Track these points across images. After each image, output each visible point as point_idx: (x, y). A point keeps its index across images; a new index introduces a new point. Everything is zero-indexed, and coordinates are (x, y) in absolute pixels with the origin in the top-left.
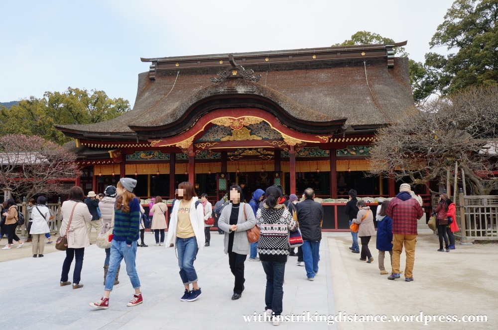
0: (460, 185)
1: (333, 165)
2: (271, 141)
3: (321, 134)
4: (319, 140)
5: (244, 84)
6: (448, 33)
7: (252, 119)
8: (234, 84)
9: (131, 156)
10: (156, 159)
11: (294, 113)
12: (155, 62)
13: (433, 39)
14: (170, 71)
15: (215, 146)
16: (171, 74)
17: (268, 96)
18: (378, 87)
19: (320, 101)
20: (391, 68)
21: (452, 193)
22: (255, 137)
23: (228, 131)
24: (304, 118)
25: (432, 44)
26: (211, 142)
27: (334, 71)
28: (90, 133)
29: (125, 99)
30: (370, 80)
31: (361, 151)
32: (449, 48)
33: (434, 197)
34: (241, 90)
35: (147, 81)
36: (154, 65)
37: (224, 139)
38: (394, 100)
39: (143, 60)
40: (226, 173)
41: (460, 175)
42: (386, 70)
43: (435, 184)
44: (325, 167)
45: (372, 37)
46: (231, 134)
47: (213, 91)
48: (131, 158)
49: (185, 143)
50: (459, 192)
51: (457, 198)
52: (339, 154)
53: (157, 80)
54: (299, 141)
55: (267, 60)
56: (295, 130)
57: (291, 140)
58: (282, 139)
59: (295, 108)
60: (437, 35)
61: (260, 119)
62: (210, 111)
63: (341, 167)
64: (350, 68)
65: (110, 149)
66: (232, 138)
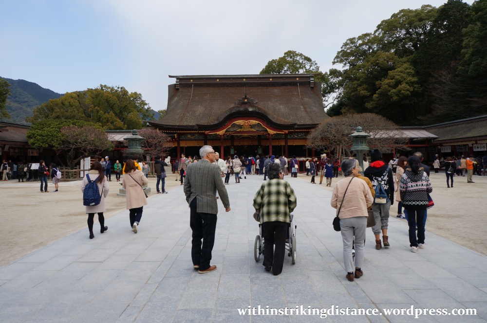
0: (342, 153)
1: (286, 142)
2: (261, 131)
3: (285, 130)
4: (284, 132)
5: (252, 106)
6: (342, 56)
7: (254, 122)
8: (247, 106)
9: (183, 136)
10: (197, 138)
11: (274, 120)
12: (178, 78)
13: (334, 59)
14: (188, 84)
15: (234, 133)
16: (189, 86)
17: (263, 112)
18: (306, 99)
19: (277, 108)
20: (312, 88)
21: (339, 156)
22: (253, 130)
23: (240, 126)
24: (278, 123)
25: (334, 63)
26: (232, 132)
27: (282, 88)
28: (167, 125)
29: (138, 93)
30: (301, 95)
31: (300, 136)
32: (343, 67)
33: (332, 157)
34: (250, 109)
35: (174, 90)
36: (178, 81)
37: (238, 130)
38: (315, 109)
39: (170, 76)
40: (233, 146)
41: (342, 149)
42: (310, 89)
43: (333, 153)
44: (283, 143)
45: (297, 55)
46: (241, 128)
47: (237, 109)
48: (183, 137)
49: (221, 132)
50: (341, 156)
51: (341, 158)
52: (289, 137)
53: (181, 90)
54: (275, 132)
55: (244, 80)
56: (273, 127)
57: (271, 132)
58: (267, 131)
59: (274, 118)
60: (337, 57)
61: (257, 122)
62: (234, 118)
63: (290, 143)
64: (291, 87)
65: (175, 133)
66: (242, 130)
